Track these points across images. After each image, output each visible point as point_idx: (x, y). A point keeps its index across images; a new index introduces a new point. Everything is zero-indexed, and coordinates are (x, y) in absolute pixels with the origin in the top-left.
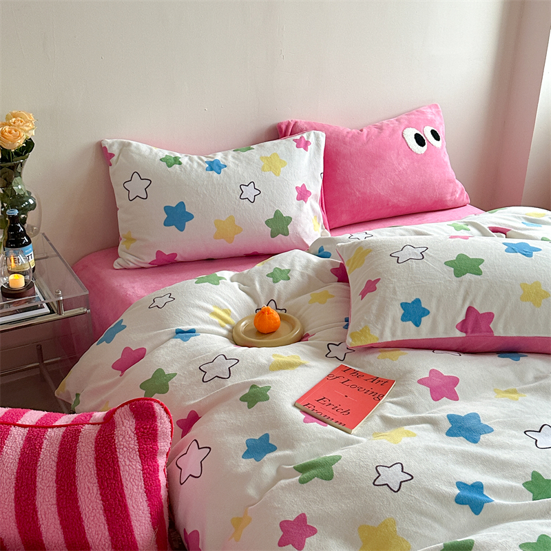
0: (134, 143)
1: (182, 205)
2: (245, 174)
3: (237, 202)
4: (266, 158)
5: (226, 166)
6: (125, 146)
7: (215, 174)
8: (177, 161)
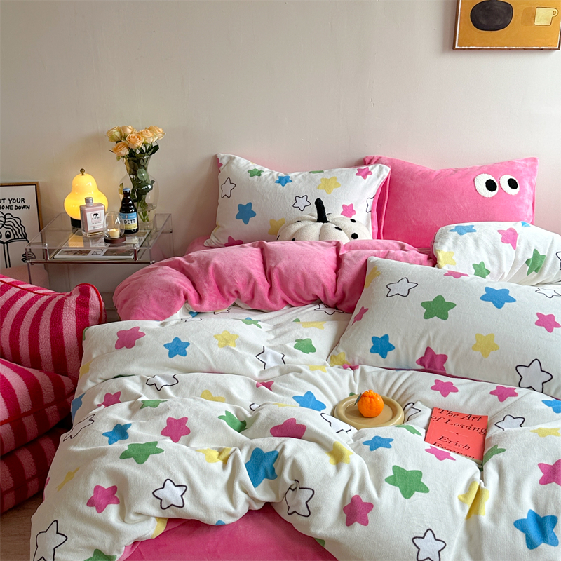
0: (237, 158)
1: (250, 204)
2: (303, 189)
3: (290, 209)
4: (326, 179)
5: (291, 181)
6: (231, 159)
7: (280, 186)
8: (259, 173)
